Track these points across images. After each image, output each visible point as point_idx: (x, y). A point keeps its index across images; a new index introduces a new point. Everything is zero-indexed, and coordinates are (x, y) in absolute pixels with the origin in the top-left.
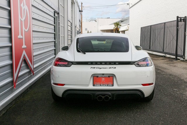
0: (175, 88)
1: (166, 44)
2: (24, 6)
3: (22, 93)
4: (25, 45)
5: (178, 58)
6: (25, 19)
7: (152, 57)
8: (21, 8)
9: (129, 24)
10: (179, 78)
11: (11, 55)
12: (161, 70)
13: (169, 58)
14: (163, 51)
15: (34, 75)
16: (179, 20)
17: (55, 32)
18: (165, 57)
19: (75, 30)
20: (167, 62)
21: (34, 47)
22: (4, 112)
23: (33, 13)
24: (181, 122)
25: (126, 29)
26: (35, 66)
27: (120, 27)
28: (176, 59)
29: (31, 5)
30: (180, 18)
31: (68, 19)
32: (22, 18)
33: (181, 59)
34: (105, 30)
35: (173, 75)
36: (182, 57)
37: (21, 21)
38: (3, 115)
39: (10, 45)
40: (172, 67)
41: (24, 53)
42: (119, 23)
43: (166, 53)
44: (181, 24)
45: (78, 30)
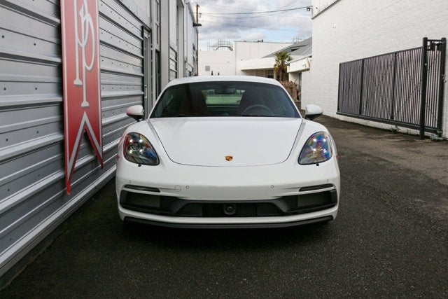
0: (418, 198)
1: (399, 102)
2: (84, 14)
3: (81, 207)
4: (87, 100)
5: (426, 133)
6: (87, 44)
7: (366, 132)
8: (79, 18)
9: (311, 57)
10: (426, 176)
11: (62, 122)
12: (386, 161)
13: (404, 134)
14: (392, 118)
15: (104, 168)
16: (429, 46)
17: (143, 72)
18: (395, 132)
19: (185, 69)
20: (400, 143)
21: (103, 106)
22: (48, 244)
23: (101, 31)
24: (428, 262)
25: (304, 68)
26: (106, 148)
27: (289, 62)
28: (422, 137)
29: (97, 14)
30: (431, 41)
31: (169, 44)
32: (81, 42)
33: (432, 137)
34: (253, 70)
35: (412, 171)
36: (435, 132)
37: (80, 48)
38: (47, 249)
39: (60, 99)
40: (411, 154)
41: (85, 118)
42: (287, 53)
43: (397, 124)
44: (434, 55)
45: (191, 71)
